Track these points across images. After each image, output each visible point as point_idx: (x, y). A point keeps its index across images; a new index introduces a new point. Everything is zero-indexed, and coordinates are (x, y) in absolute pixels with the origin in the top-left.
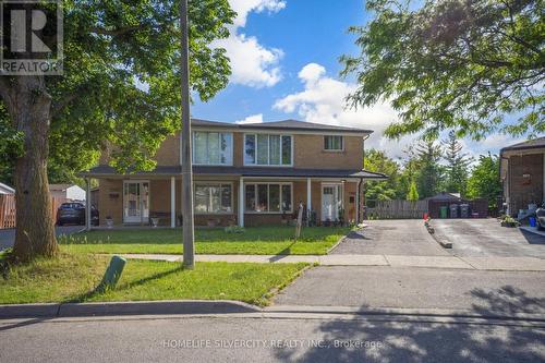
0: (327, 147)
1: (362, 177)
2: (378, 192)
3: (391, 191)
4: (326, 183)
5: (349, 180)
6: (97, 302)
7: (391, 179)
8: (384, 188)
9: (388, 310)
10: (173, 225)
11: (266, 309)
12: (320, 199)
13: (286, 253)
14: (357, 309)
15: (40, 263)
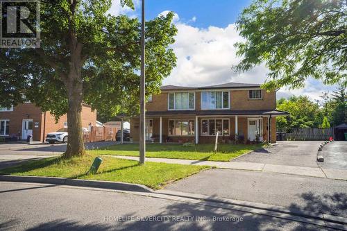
0: (251, 97)
1: (271, 114)
2: (301, 123)
3: (310, 122)
4: (251, 118)
5: (264, 116)
6: (82, 179)
7: (311, 115)
8: (306, 121)
9: (226, 200)
10: (161, 142)
11: (157, 191)
12: (247, 128)
13: (206, 159)
14: (206, 197)
15: (75, 159)
